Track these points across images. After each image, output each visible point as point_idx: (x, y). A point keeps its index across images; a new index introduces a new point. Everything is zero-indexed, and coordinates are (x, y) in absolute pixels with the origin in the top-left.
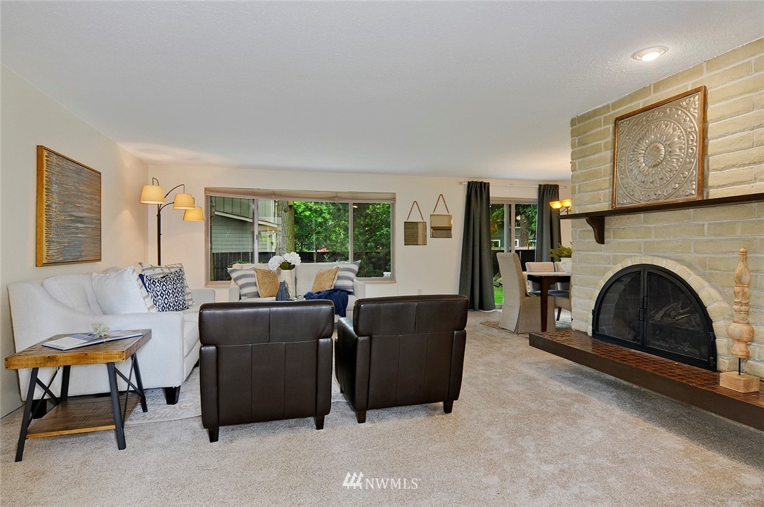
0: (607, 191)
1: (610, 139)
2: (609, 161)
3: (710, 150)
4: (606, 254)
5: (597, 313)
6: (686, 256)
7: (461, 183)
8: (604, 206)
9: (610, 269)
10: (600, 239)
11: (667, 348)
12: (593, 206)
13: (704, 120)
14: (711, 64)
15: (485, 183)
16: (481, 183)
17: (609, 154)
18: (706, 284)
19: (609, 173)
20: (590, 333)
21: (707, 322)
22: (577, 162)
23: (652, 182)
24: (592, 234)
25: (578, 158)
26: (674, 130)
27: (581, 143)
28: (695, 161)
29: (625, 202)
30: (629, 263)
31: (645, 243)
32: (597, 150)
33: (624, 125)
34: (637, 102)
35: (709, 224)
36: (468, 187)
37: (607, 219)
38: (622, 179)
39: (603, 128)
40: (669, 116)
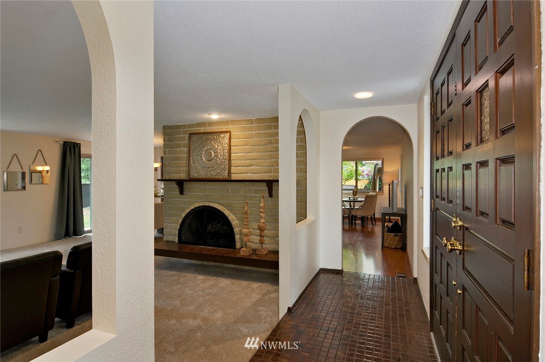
0: (185, 168)
1: (186, 142)
2: (186, 152)
3: (232, 158)
4: (184, 200)
5: (180, 230)
6: (222, 202)
7: (58, 142)
8: (182, 176)
9: (188, 208)
10: (182, 193)
11: (212, 242)
12: (177, 175)
13: (230, 146)
14: (233, 122)
15: (77, 143)
16: (74, 143)
17: (186, 149)
18: (231, 214)
19: (186, 159)
20: (177, 241)
21: (232, 229)
22: (167, 150)
23: (208, 168)
24: (178, 189)
25: (168, 148)
26: (218, 146)
27: (169, 140)
28: (227, 162)
29: (194, 175)
30: (197, 205)
31: (204, 195)
32: (179, 146)
33: (194, 138)
34: (200, 128)
35: (231, 189)
36: (64, 145)
37: (185, 183)
38: (193, 164)
39: (182, 136)
40: (215, 139)
